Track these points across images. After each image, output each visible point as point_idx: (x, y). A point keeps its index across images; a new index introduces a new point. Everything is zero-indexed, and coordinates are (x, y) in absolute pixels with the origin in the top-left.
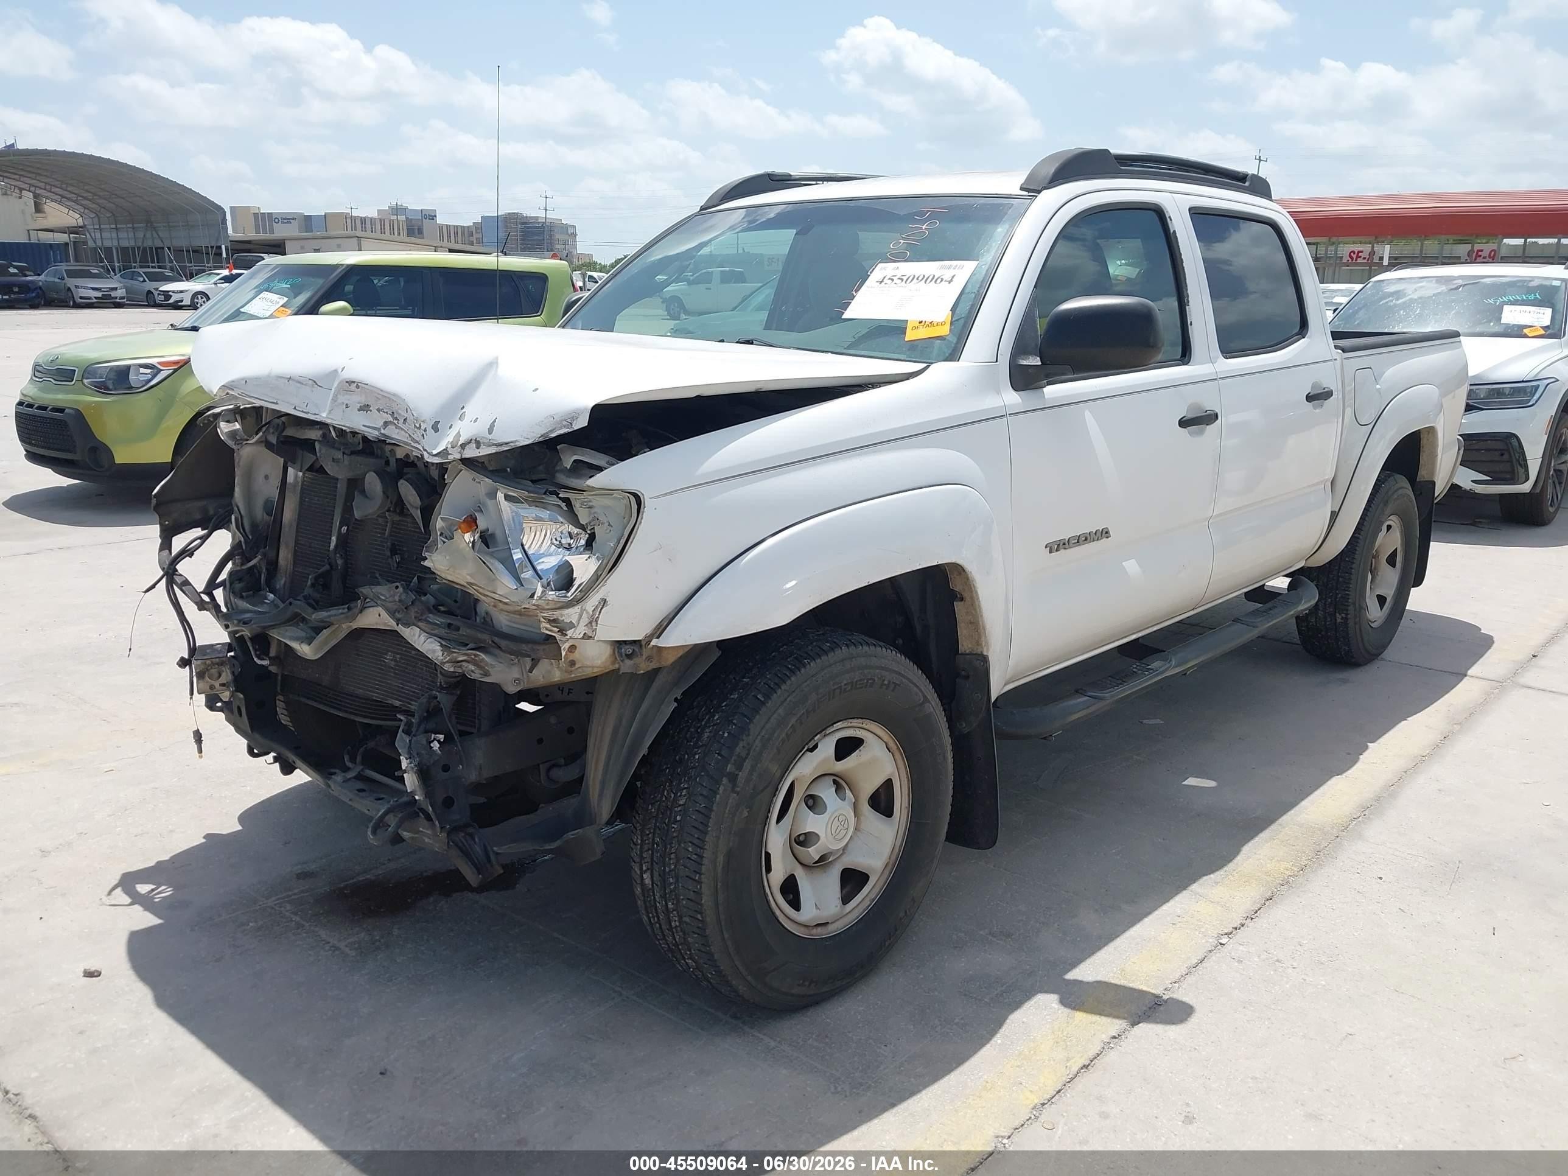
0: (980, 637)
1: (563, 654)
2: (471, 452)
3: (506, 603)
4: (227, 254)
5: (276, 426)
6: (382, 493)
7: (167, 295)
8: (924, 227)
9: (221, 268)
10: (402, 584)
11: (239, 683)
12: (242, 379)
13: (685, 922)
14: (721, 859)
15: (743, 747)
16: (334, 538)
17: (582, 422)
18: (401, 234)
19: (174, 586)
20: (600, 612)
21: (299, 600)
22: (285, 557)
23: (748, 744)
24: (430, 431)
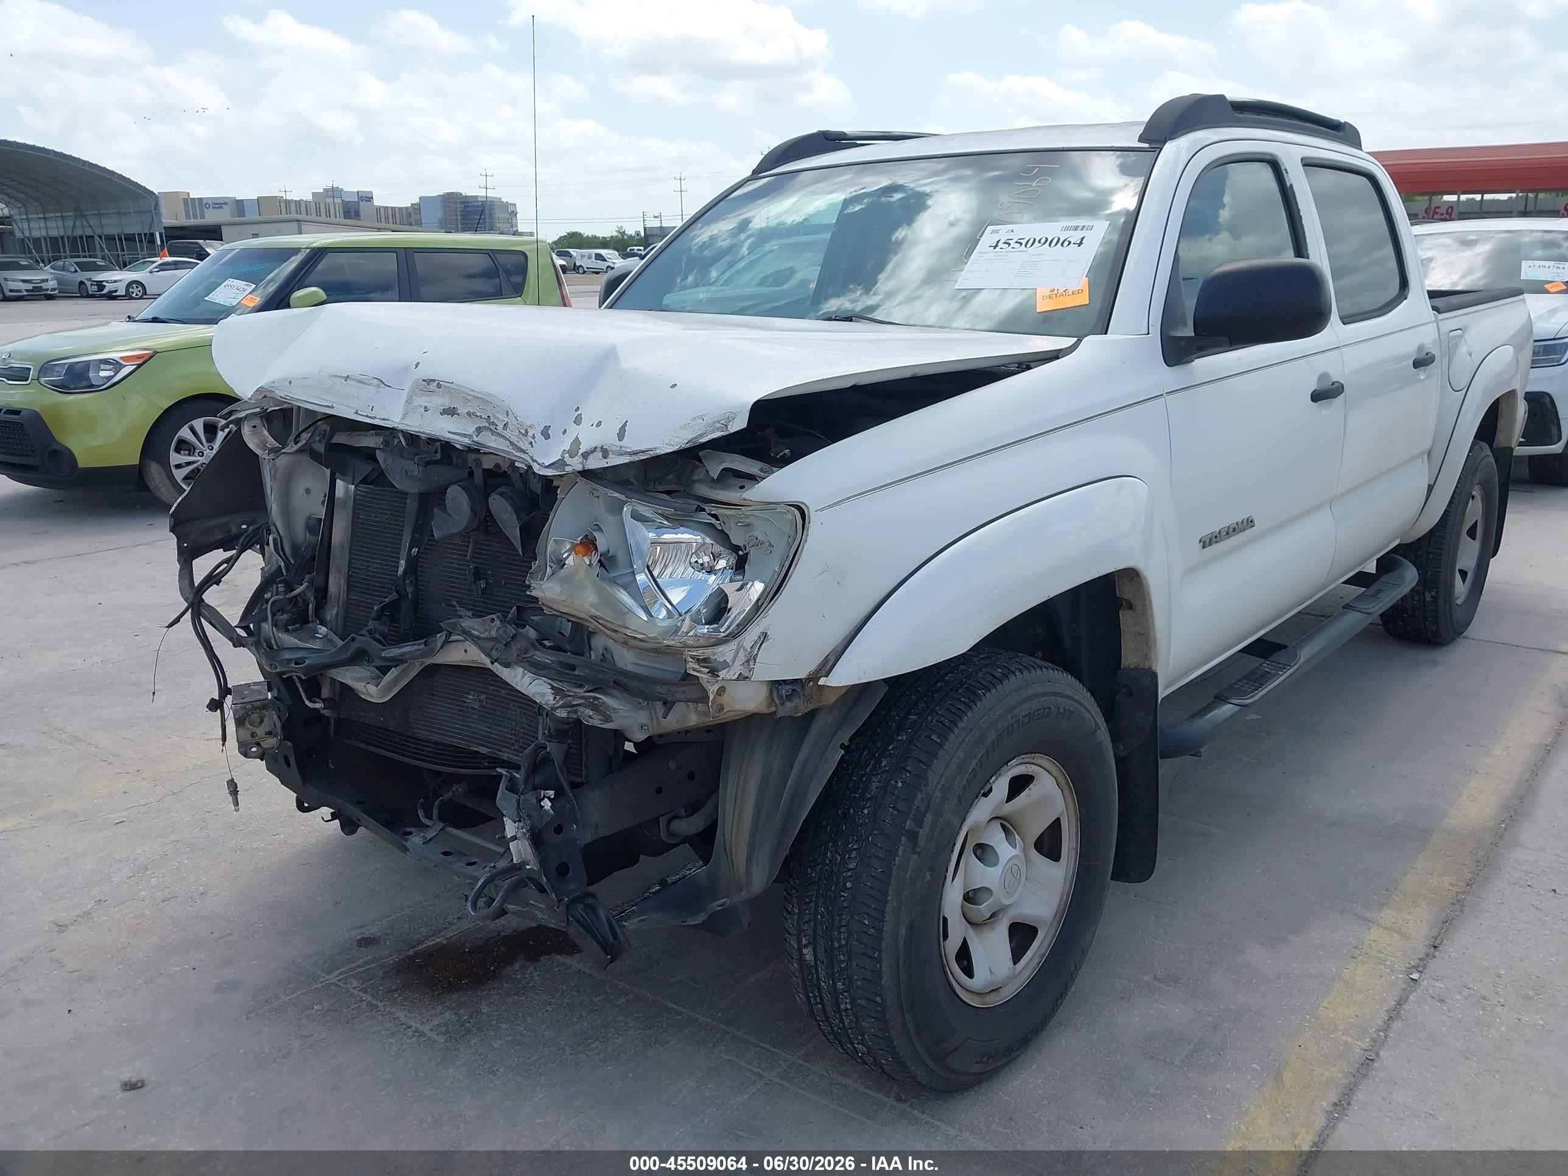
0: (1149, 649)
1: (711, 698)
2: (595, 463)
3: (641, 640)
4: (162, 241)
5: (323, 432)
6: (470, 511)
7: (100, 285)
8: (1034, 184)
9: (155, 256)
10: (498, 617)
11: (288, 731)
12: (286, 379)
13: (859, 1005)
14: (903, 931)
15: (922, 799)
16: (403, 562)
17: (740, 423)
18: (338, 216)
19: (203, 620)
20: (759, 649)
21: (363, 635)
22: (336, 583)
23: (927, 794)
24: (539, 437)
